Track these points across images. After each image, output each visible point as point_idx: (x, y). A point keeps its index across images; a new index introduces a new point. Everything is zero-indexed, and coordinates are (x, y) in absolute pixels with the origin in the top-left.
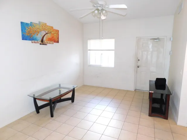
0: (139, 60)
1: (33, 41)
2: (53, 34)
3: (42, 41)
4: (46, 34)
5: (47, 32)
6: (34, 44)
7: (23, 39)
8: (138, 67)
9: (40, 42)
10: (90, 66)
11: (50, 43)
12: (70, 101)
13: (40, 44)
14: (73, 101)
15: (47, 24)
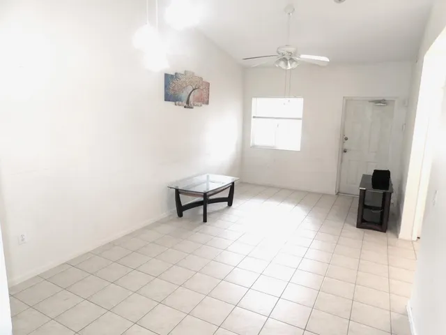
0: (346, 139)
1: (177, 103)
2: (202, 90)
3: (188, 102)
4: (194, 90)
5: (194, 87)
6: (177, 107)
7: (165, 100)
8: (345, 151)
9: (185, 104)
10: (254, 146)
11: (197, 105)
12: (226, 204)
13: (185, 107)
14: (230, 204)
15: (196, 75)
